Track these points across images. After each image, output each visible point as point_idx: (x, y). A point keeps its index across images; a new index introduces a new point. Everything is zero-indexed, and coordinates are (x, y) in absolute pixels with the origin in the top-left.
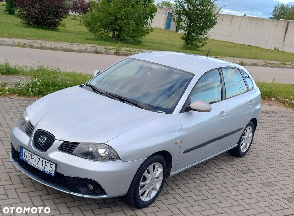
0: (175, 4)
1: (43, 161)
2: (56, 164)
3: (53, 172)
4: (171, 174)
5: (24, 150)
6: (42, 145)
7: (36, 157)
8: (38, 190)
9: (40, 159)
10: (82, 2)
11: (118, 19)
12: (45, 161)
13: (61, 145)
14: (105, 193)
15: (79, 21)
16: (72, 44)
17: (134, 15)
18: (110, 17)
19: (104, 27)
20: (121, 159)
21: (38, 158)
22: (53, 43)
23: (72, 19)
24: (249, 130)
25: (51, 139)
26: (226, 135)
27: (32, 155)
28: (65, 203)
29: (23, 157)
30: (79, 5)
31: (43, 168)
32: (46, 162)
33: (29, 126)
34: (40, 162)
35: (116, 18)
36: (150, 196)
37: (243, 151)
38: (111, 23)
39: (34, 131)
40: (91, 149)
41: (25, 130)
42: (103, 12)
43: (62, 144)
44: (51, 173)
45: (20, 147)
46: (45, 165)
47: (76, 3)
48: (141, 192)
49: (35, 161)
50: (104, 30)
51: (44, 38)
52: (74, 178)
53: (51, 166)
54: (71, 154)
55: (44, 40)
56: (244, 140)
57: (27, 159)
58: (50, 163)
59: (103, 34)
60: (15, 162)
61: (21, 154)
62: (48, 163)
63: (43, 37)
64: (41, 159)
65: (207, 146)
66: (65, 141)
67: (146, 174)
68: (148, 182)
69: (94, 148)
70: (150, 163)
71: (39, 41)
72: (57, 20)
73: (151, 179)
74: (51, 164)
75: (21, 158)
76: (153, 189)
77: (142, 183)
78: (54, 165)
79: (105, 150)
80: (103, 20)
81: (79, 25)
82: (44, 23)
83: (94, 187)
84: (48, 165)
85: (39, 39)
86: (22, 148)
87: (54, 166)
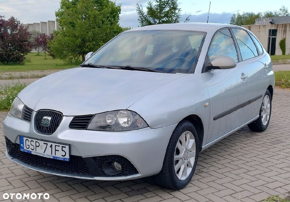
0: (140, 20)
1: (51, 146)
2: (70, 145)
3: (67, 157)
4: (204, 147)
5: (25, 139)
6: (48, 127)
7: (42, 143)
8: (48, 189)
9: (47, 144)
10: (44, 37)
11: (86, 41)
12: (54, 145)
13: (72, 122)
14: (136, 172)
15: (44, 56)
16: (43, 71)
17: (101, 35)
18: (77, 40)
19: (73, 51)
20: (149, 126)
21: (44, 143)
22: (23, 73)
23: (36, 56)
24: (267, 99)
25: (57, 117)
26: (250, 102)
27: (36, 142)
28: (86, 197)
29: (25, 148)
30: (41, 39)
31: (53, 155)
32: (56, 146)
33: (26, 111)
34: (49, 148)
35: (84, 41)
36: (186, 174)
37: (264, 124)
38: (79, 47)
39: (34, 114)
40: (109, 121)
41: (21, 117)
42: (69, 36)
43: (73, 120)
44: (64, 159)
45: (19, 137)
46: (56, 150)
47: (38, 38)
48: (176, 168)
49: (42, 148)
50: (73, 55)
51: (13, 70)
52: (94, 158)
53: (64, 149)
54: (86, 130)
55: (12, 71)
56: (264, 111)
57: (30, 150)
58: (61, 145)
59: (73, 58)
60: (14, 159)
61: (22, 145)
62: (59, 146)
63: (11, 69)
64: (49, 144)
65: (234, 114)
66: (76, 116)
67: (178, 145)
68: (181, 155)
69: (112, 119)
70: (182, 131)
71: (8, 73)
72: (22, 54)
73: (185, 151)
74: (62, 147)
75: (22, 150)
76: (188, 165)
77: (176, 157)
78: (67, 147)
79: (127, 118)
80: (71, 44)
81: (45, 59)
82: (9, 59)
83: (122, 165)
84: (59, 148)
85: (7, 71)
86: (21, 137)
87: (67, 149)
